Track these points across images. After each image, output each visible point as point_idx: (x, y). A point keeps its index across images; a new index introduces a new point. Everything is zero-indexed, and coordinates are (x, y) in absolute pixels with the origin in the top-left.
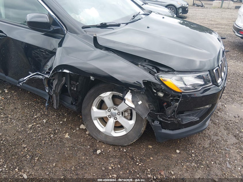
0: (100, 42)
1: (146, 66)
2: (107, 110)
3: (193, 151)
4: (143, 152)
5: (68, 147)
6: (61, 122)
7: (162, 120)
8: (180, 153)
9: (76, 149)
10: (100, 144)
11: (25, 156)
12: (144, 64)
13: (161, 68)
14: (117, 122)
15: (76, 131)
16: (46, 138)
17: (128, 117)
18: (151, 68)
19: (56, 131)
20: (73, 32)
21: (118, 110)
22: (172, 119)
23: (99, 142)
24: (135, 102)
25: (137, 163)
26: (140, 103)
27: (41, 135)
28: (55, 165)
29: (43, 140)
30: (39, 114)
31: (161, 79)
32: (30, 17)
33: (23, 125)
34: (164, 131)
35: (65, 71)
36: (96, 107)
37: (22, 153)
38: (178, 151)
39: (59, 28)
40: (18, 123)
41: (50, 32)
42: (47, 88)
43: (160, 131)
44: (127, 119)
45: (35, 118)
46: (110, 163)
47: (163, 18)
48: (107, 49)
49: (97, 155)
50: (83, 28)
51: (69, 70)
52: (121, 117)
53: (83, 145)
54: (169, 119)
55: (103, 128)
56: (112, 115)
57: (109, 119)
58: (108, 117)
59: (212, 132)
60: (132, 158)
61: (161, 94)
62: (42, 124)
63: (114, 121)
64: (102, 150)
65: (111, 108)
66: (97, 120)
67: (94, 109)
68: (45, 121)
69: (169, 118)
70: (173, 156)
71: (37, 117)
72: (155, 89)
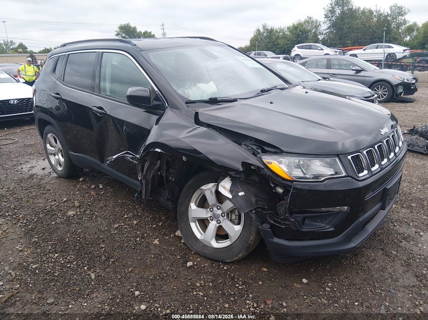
0: (201, 118)
1: (251, 145)
2: (208, 210)
3: (329, 284)
4: (252, 274)
5: (153, 254)
6: (154, 226)
7: (273, 222)
8: (307, 284)
9: (162, 257)
10: (195, 256)
11: (100, 257)
12: (247, 144)
13: (266, 148)
14: (220, 228)
15: (170, 238)
16: (131, 241)
17: (235, 221)
18: (255, 147)
19: (145, 235)
20: (174, 107)
21: (222, 210)
22: (287, 222)
23: (194, 254)
24: (234, 192)
25: (237, 285)
26: (241, 194)
27: (125, 237)
28: (132, 270)
29: (126, 243)
30: (131, 214)
31: (265, 162)
32: (131, 90)
33: (109, 224)
34: (276, 240)
35: (157, 150)
36: (195, 204)
37: (97, 252)
38: (305, 281)
39: (160, 103)
40: (103, 222)
41: (150, 107)
42: (140, 174)
43: (271, 240)
44: (234, 223)
45: (125, 218)
46: (200, 280)
47: (306, 92)
48: (208, 126)
49: (187, 268)
50: (186, 103)
51: (161, 149)
52: (225, 219)
53: (173, 255)
54: (282, 222)
55: (202, 234)
56: (215, 217)
57: (210, 221)
58: (209, 218)
59: (377, 266)
60: (233, 279)
61: (280, 190)
62: (131, 226)
63: (216, 225)
64: (195, 263)
65: (214, 205)
66: (195, 222)
67: (193, 206)
68: (135, 222)
69: (283, 220)
70: (296, 285)
71: (128, 218)
72: (273, 183)
